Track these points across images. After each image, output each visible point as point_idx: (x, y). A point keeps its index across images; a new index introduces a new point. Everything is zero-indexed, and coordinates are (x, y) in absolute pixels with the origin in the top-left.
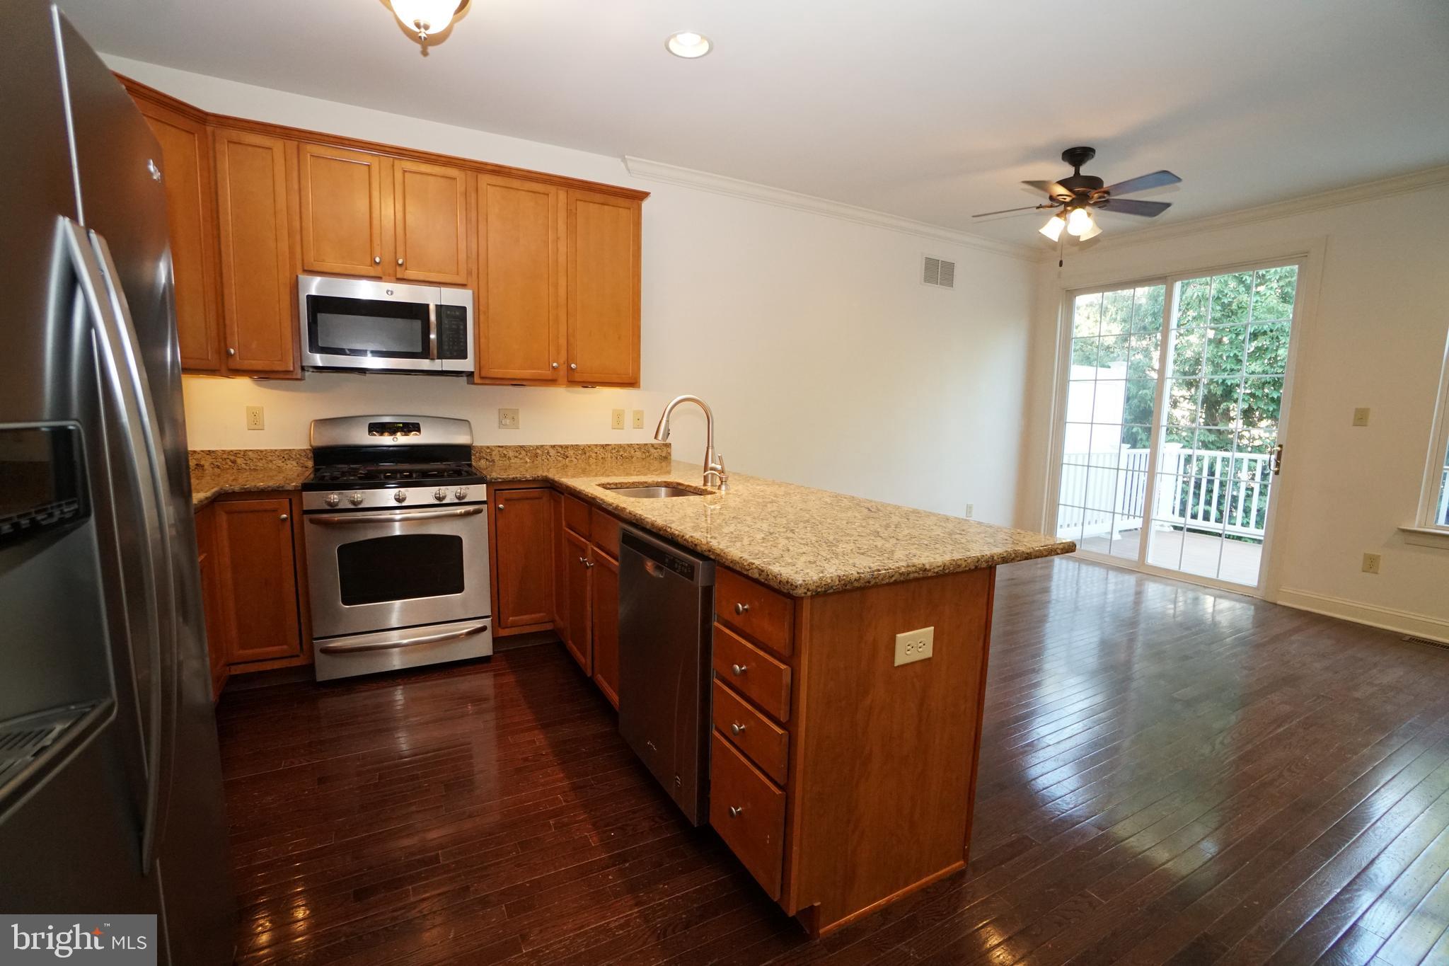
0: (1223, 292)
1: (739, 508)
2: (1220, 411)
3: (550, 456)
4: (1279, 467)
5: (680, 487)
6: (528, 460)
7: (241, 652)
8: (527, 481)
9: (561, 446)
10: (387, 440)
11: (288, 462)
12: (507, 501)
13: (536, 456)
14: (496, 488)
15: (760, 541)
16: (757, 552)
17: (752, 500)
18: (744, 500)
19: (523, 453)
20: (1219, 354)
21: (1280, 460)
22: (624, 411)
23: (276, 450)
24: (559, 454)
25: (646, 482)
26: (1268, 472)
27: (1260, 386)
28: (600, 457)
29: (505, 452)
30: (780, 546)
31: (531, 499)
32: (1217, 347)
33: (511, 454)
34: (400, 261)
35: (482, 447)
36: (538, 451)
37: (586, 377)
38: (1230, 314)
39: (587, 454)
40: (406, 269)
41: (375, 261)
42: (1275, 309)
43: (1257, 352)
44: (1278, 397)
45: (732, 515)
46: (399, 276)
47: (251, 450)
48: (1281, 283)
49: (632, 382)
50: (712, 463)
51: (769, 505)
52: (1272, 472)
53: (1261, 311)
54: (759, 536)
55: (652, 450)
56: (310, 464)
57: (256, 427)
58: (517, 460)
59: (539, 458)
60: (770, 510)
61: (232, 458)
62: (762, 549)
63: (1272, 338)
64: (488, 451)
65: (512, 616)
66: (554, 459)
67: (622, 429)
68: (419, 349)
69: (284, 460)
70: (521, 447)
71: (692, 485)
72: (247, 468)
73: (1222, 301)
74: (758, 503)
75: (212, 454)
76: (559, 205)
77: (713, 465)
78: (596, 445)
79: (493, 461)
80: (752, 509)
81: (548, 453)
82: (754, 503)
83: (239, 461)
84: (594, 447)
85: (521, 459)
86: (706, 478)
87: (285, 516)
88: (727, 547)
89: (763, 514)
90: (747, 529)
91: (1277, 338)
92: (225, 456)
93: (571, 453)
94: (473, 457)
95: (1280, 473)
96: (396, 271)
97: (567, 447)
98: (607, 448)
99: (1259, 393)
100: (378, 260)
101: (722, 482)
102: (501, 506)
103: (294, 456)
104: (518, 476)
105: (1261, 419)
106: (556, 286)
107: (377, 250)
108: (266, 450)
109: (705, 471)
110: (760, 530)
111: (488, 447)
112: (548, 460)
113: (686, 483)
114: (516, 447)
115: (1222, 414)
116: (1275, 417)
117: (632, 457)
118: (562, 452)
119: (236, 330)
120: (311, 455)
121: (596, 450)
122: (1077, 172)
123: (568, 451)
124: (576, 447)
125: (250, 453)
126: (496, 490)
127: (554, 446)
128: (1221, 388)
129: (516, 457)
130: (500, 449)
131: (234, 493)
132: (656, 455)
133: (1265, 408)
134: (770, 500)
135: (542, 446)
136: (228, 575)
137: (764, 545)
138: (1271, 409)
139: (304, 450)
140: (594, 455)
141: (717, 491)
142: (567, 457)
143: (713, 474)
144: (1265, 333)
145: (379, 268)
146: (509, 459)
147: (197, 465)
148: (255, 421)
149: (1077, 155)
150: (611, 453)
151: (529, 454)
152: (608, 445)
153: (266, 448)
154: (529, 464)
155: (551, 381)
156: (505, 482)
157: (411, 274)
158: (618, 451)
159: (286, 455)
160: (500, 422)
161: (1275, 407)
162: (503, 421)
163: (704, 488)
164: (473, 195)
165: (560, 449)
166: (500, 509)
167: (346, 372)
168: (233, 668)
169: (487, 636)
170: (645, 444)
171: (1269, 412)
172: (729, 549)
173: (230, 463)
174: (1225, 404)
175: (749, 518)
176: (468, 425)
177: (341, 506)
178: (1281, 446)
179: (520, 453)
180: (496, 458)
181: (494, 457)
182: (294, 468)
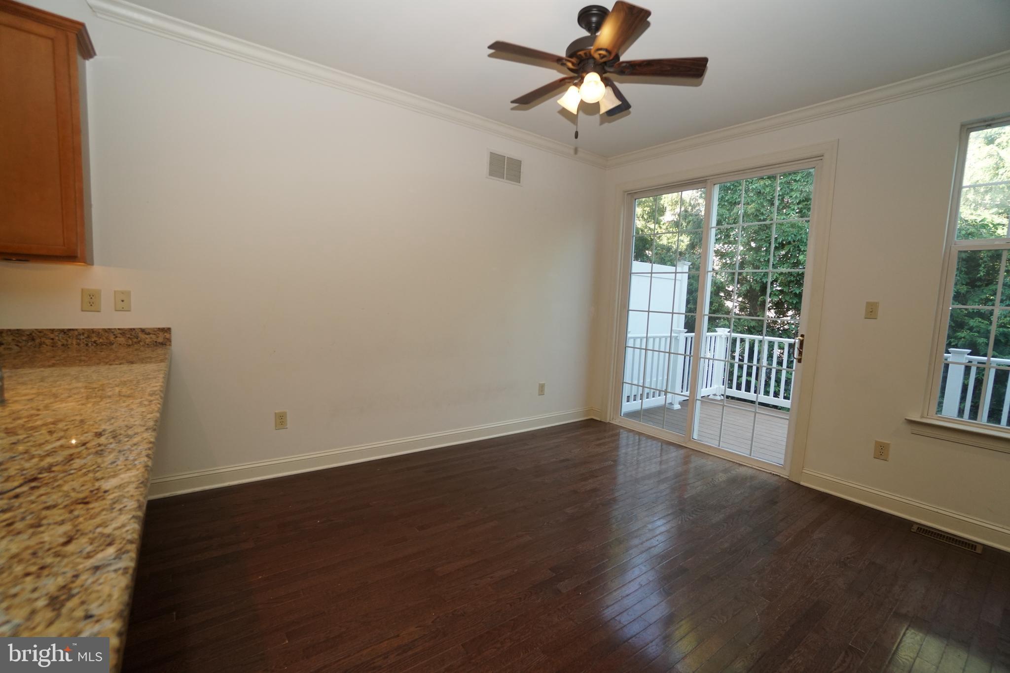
0: (760, 211)
2: (759, 303)
4: (801, 356)
20: (758, 258)
21: (802, 349)
26: (792, 360)
27: (787, 283)
28: (59, 344)
32: (757, 253)
38: (765, 228)
39: (38, 340)
42: (797, 225)
43: (784, 258)
44: (799, 292)
48: (800, 206)
52: (795, 360)
53: (787, 226)
63: (795, 247)
73: (760, 218)
78: (52, 330)
84: (49, 333)
91: (798, 247)
95: (802, 360)
99: (786, 289)
105: (788, 310)
115: (760, 304)
116: (798, 308)
117: (111, 344)
128: (759, 285)
132: (148, 341)
133: (791, 301)
138: (795, 302)
144: (789, 243)
152: (73, 330)
158: (88, 337)
161: (798, 301)
170: (131, 329)
171: (793, 304)
174: (762, 297)
178: (802, 336)
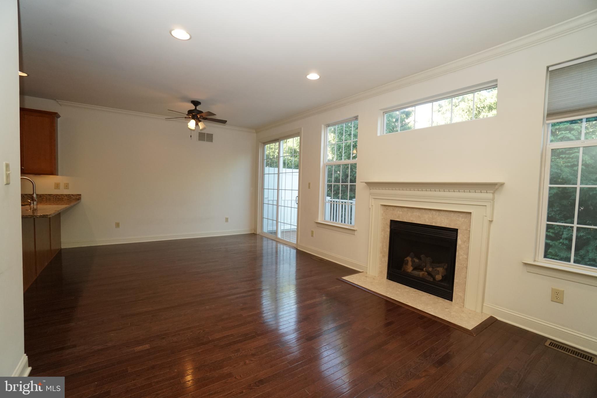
22: (60, 183)
28: (48, 198)
39: (42, 197)
55: (72, 196)
67: (59, 189)
84: (45, 195)
98: (51, 195)
121: (46, 196)
122: (196, 108)
132: (74, 198)
149: (196, 103)
158: (56, 197)
170: (69, 194)
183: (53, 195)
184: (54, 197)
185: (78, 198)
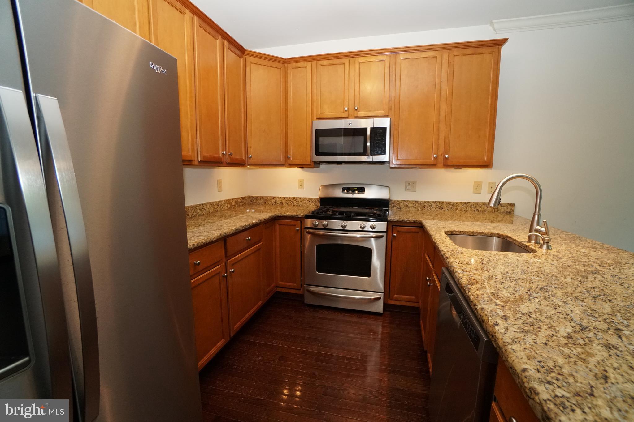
1: (553, 275)
3: (432, 207)
5: (509, 239)
6: (419, 209)
7: (281, 282)
8: (410, 222)
9: (439, 202)
10: (349, 195)
11: (311, 203)
12: (399, 232)
13: (424, 207)
14: (392, 225)
15: (563, 341)
16: (551, 364)
17: (570, 266)
18: (563, 265)
19: (417, 205)
22: (482, 182)
23: (307, 198)
24: (438, 207)
25: (483, 233)
29: (407, 204)
30: (593, 361)
31: (413, 232)
33: (410, 205)
34: (356, 108)
35: (395, 201)
36: (426, 204)
37: (455, 162)
39: (455, 208)
40: (359, 112)
41: (345, 110)
45: (541, 284)
46: (356, 115)
47: (298, 198)
49: (487, 165)
50: (538, 225)
51: (590, 277)
54: (565, 329)
56: (319, 205)
57: (302, 188)
58: (413, 209)
59: (426, 208)
60: (589, 284)
61: (292, 200)
62: (561, 361)
64: (398, 203)
65: (397, 294)
66: (435, 209)
67: (480, 193)
68: (362, 151)
69: (309, 202)
70: (416, 201)
71: (518, 240)
72: (297, 205)
74: (578, 271)
75: (286, 199)
76: (443, 61)
77: (538, 227)
78: (461, 203)
79: (400, 208)
80: (568, 280)
81: (431, 206)
82: (573, 271)
83: (295, 202)
85: (415, 208)
86: (530, 238)
87: (298, 228)
88: (514, 341)
89: (580, 289)
90: (552, 312)
92: (290, 200)
93: (445, 206)
94: (390, 206)
96: (354, 113)
97: (443, 203)
98: (468, 205)
100: (346, 109)
101: (544, 242)
102: (395, 234)
103: (313, 201)
104: (405, 219)
106: (439, 110)
107: (347, 104)
108: (304, 198)
109: (530, 231)
110: (568, 317)
111: (398, 201)
112: (431, 209)
113: (514, 238)
114: (413, 201)
118: (440, 206)
119: (291, 147)
120: (319, 201)
121: (461, 206)
123: (443, 205)
124: (448, 203)
125: (298, 199)
126: (393, 226)
127: (435, 202)
129: (413, 207)
130: (405, 202)
131: (281, 217)
132: (502, 211)
134: (593, 269)
135: (428, 202)
136: (278, 250)
137: (567, 351)
139: (317, 198)
140: (459, 208)
141: (538, 249)
142: (442, 208)
143: (537, 236)
145: (347, 113)
146: (409, 207)
147: (281, 203)
148: (301, 185)
150: (471, 208)
151: (420, 206)
152: (470, 203)
153: (304, 197)
154: (419, 211)
155: (433, 166)
156: (398, 222)
157: (361, 114)
158: (475, 207)
159: (310, 200)
160: (406, 188)
162: (407, 187)
163: (527, 244)
164: (394, 67)
165: (438, 204)
166: (394, 236)
167: (333, 164)
168: (278, 288)
169: (381, 303)
172: (514, 347)
173: (291, 203)
175: (559, 293)
176: (388, 189)
177: (318, 227)
179: (415, 205)
180: (402, 207)
181: (401, 206)
182: (313, 206)
183: (471, 205)
184: (473, 207)
185: (509, 210)
